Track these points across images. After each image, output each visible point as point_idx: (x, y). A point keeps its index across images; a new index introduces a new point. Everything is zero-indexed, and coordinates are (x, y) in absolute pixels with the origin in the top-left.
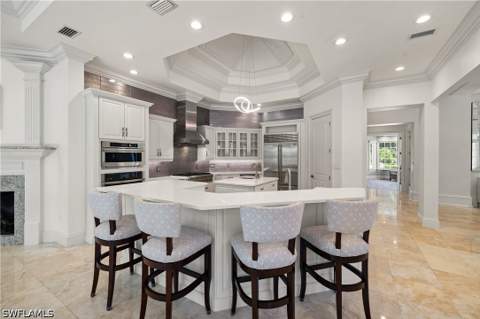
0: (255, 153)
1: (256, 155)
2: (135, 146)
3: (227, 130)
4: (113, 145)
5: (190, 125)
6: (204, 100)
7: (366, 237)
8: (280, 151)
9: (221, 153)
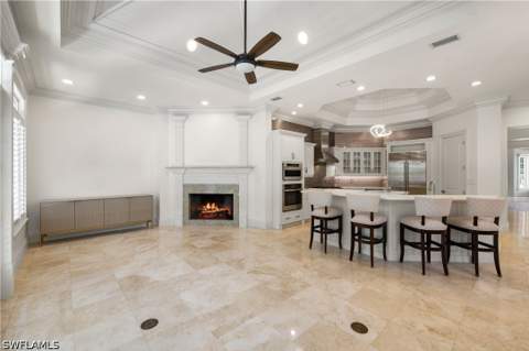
0: (378, 170)
1: (379, 172)
2: (297, 165)
3: (352, 150)
4: (289, 165)
5: (324, 146)
6: (335, 126)
7: (497, 221)
8: (406, 168)
9: (346, 170)
